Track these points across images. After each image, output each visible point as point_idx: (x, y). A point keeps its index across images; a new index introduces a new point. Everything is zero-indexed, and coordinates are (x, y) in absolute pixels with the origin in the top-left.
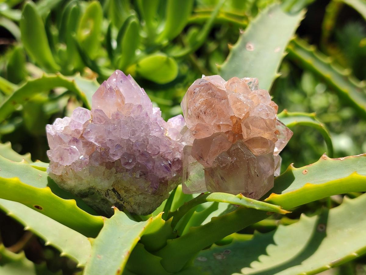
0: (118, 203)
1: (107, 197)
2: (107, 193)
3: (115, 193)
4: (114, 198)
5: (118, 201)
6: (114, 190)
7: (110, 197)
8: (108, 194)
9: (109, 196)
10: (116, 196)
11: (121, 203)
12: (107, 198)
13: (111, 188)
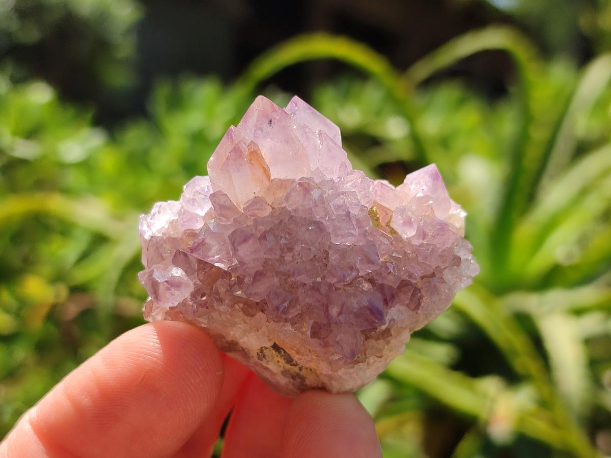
0: (289, 371)
1: (262, 361)
2: (261, 354)
3: (280, 353)
4: (278, 362)
5: (288, 366)
6: (276, 347)
7: (268, 362)
8: (264, 356)
9: (265, 359)
10: (282, 357)
11: (296, 369)
12: (264, 363)
13: (269, 345)
